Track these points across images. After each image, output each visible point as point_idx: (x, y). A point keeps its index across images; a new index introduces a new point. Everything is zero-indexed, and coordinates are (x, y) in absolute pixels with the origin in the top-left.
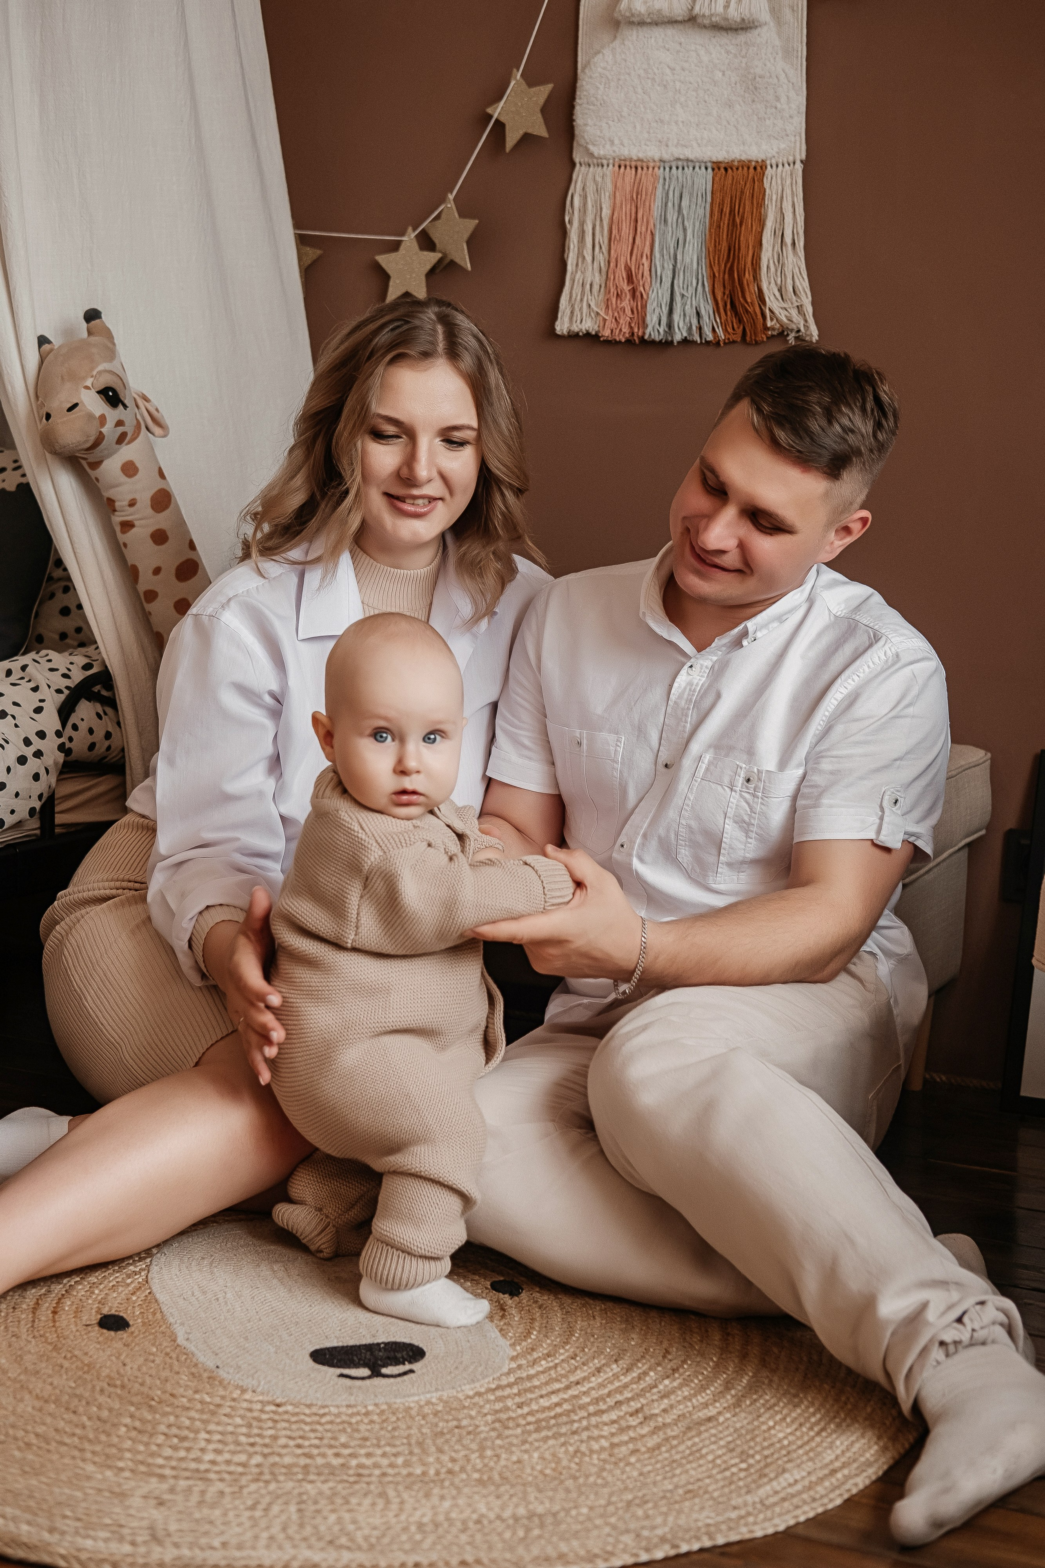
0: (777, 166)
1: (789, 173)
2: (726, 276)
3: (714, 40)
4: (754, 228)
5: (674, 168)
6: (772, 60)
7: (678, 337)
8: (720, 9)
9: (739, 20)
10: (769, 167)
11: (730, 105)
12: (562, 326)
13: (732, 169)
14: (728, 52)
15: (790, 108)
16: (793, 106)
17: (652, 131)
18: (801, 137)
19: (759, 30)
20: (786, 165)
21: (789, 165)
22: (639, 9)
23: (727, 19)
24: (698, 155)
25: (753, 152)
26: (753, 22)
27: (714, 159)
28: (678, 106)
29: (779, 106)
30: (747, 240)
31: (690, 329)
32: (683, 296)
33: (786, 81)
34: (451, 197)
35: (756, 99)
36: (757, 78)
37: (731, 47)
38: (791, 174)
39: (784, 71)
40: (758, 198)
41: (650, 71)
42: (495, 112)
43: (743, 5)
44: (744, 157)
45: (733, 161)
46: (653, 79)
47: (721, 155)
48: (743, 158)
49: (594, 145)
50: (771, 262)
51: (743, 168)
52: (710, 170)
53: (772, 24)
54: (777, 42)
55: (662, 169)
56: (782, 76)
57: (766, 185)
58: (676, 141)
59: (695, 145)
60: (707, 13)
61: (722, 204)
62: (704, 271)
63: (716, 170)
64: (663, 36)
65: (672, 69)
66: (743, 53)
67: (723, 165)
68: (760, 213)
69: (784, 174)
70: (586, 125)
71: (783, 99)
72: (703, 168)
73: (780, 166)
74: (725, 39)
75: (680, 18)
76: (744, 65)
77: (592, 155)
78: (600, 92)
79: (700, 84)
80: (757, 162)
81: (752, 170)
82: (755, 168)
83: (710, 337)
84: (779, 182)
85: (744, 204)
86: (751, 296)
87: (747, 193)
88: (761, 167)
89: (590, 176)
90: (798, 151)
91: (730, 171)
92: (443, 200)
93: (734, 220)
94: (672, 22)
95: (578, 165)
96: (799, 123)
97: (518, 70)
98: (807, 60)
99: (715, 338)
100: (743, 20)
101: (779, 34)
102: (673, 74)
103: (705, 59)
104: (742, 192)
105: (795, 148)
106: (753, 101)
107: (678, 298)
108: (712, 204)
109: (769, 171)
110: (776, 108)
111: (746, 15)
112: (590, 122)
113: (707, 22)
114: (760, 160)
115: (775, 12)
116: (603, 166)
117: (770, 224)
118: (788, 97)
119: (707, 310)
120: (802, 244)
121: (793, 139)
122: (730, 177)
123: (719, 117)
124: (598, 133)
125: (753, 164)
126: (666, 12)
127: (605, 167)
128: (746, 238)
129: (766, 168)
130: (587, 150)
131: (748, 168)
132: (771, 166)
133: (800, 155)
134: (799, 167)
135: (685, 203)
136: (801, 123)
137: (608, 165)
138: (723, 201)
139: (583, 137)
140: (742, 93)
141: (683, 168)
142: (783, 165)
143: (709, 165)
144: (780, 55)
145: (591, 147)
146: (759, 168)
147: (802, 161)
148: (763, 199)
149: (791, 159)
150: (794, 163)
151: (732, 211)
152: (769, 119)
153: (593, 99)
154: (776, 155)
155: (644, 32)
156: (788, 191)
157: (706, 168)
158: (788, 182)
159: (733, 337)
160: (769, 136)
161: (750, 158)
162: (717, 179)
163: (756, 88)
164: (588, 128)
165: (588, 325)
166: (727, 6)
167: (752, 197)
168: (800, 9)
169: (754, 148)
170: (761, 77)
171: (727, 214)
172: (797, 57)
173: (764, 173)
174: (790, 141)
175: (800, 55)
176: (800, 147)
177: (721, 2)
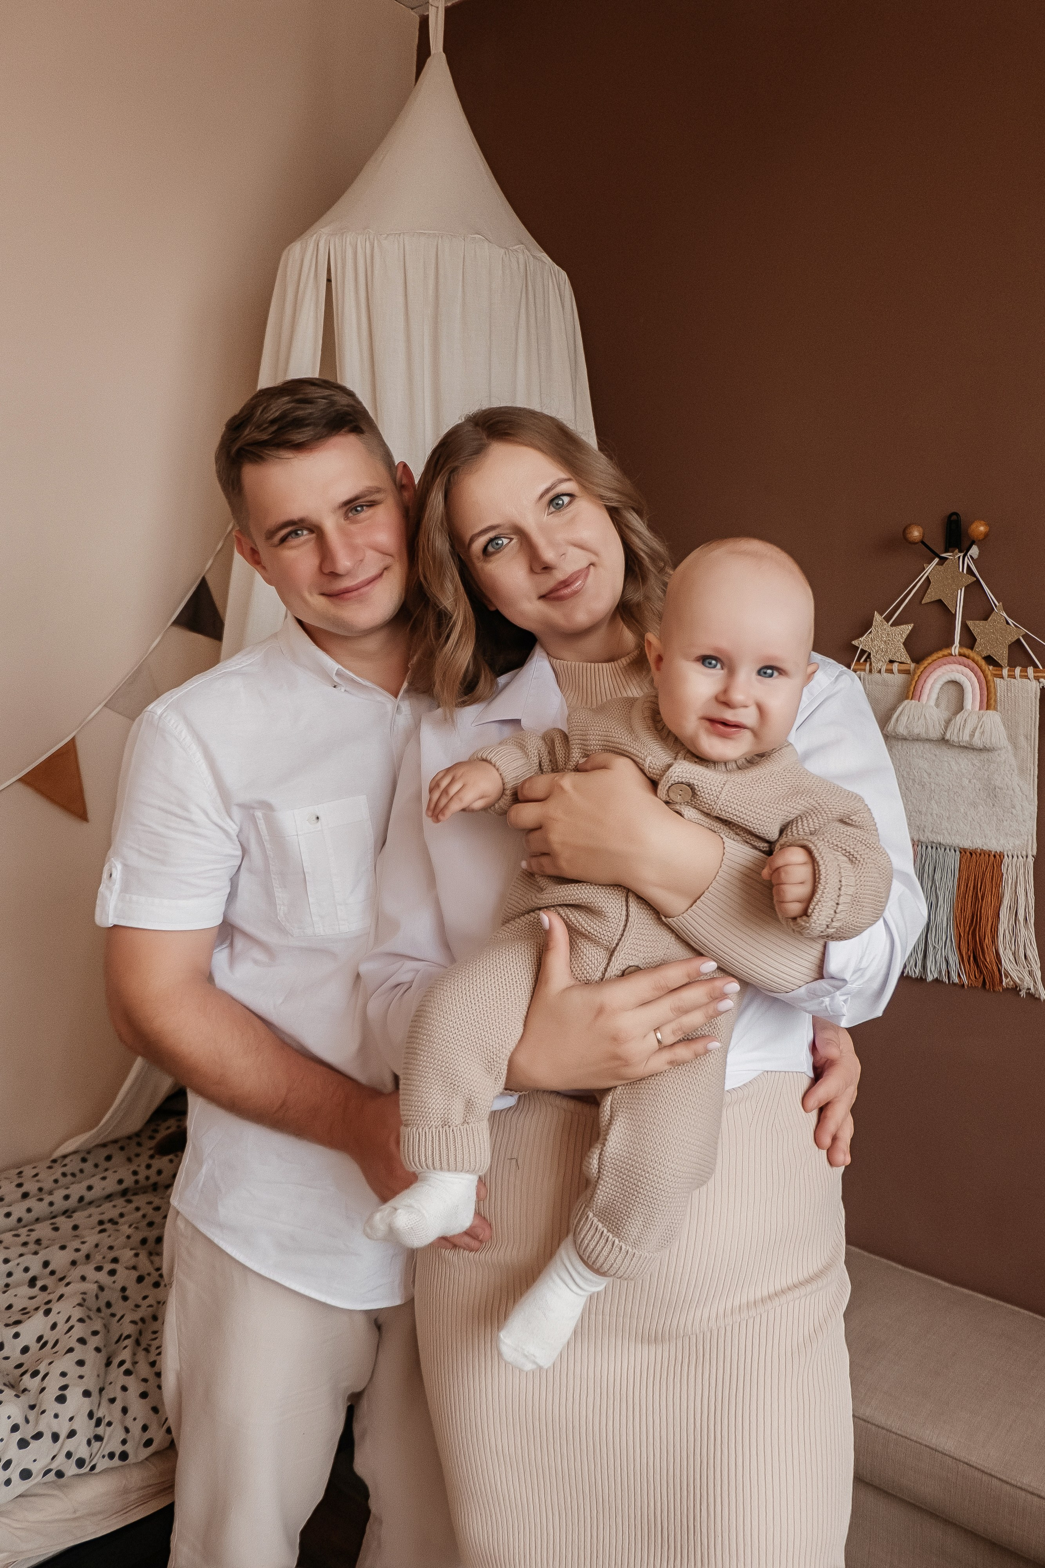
0: (1013, 857)
1: (1022, 863)
2: (970, 936)
3: (962, 755)
4: (993, 903)
5: (930, 848)
6: (1009, 776)
7: (930, 978)
8: (966, 738)
9: (982, 745)
10: (1006, 856)
11: (974, 805)
13: (976, 854)
14: (973, 765)
15: (1023, 814)
16: (1027, 813)
17: (912, 818)
18: (1033, 837)
19: (999, 751)
20: (1020, 857)
21: (1023, 857)
22: (901, 731)
23: (973, 745)
24: (948, 842)
25: (993, 845)
26: (995, 747)
27: (962, 846)
28: (933, 802)
29: (1014, 812)
30: (987, 914)
31: (940, 972)
32: (934, 947)
33: (1021, 794)
35: (996, 804)
36: (997, 789)
37: (977, 761)
38: (1024, 865)
39: (1019, 785)
40: (997, 879)
41: (911, 773)
43: (985, 736)
45: (977, 849)
46: (914, 780)
47: (967, 844)
48: (984, 849)
50: (1007, 932)
51: (985, 854)
52: (958, 852)
53: (1009, 748)
54: (1013, 761)
55: (920, 847)
56: (1017, 790)
57: (1004, 871)
58: (931, 829)
59: (946, 833)
60: (956, 740)
61: (967, 880)
62: (952, 932)
63: (964, 854)
64: (922, 748)
65: (929, 774)
66: (986, 767)
67: (970, 851)
68: (999, 892)
69: (1018, 864)
71: (1018, 807)
72: (953, 851)
73: (1015, 857)
74: (971, 755)
75: (935, 740)
76: (986, 776)
79: (951, 787)
80: (996, 852)
81: (992, 857)
82: (995, 856)
83: (956, 980)
84: (1014, 870)
85: (985, 883)
86: (990, 957)
87: (988, 876)
88: (1000, 856)
90: (1030, 847)
91: (974, 856)
93: (977, 895)
94: (928, 741)
96: (1032, 826)
98: (1038, 778)
99: (960, 982)
101: (1015, 755)
103: (955, 768)
104: (984, 874)
105: (1027, 845)
106: (993, 805)
107: (931, 948)
108: (959, 879)
109: (1006, 860)
110: (1012, 813)
111: (986, 741)
113: (955, 743)
114: (998, 851)
115: (1013, 739)
117: (1006, 902)
118: (1022, 806)
119: (954, 959)
120: (1033, 921)
121: (1026, 837)
122: (975, 861)
123: (966, 813)
125: (993, 853)
126: (924, 735)
128: (987, 912)
129: (1004, 857)
131: (989, 855)
132: (1008, 856)
133: (1032, 851)
134: (1031, 860)
135: (937, 876)
138: (968, 878)
140: (985, 798)
141: (937, 848)
142: (1018, 857)
143: (958, 849)
144: (1016, 771)
146: (997, 856)
147: (1033, 856)
148: (1001, 880)
149: (1024, 853)
150: (1027, 857)
151: (975, 889)
152: (1007, 821)
154: (1012, 849)
155: (906, 745)
156: (1021, 878)
157: (955, 851)
158: (1022, 871)
159: (975, 984)
160: (1006, 834)
161: (990, 849)
162: (963, 862)
163: (996, 796)
166: (972, 735)
167: (992, 879)
168: (1033, 738)
169: (994, 841)
170: (1001, 789)
171: (972, 889)
172: (1030, 775)
173: (1002, 862)
174: (1024, 840)
175: (1032, 773)
176: (1032, 845)
177: (967, 731)
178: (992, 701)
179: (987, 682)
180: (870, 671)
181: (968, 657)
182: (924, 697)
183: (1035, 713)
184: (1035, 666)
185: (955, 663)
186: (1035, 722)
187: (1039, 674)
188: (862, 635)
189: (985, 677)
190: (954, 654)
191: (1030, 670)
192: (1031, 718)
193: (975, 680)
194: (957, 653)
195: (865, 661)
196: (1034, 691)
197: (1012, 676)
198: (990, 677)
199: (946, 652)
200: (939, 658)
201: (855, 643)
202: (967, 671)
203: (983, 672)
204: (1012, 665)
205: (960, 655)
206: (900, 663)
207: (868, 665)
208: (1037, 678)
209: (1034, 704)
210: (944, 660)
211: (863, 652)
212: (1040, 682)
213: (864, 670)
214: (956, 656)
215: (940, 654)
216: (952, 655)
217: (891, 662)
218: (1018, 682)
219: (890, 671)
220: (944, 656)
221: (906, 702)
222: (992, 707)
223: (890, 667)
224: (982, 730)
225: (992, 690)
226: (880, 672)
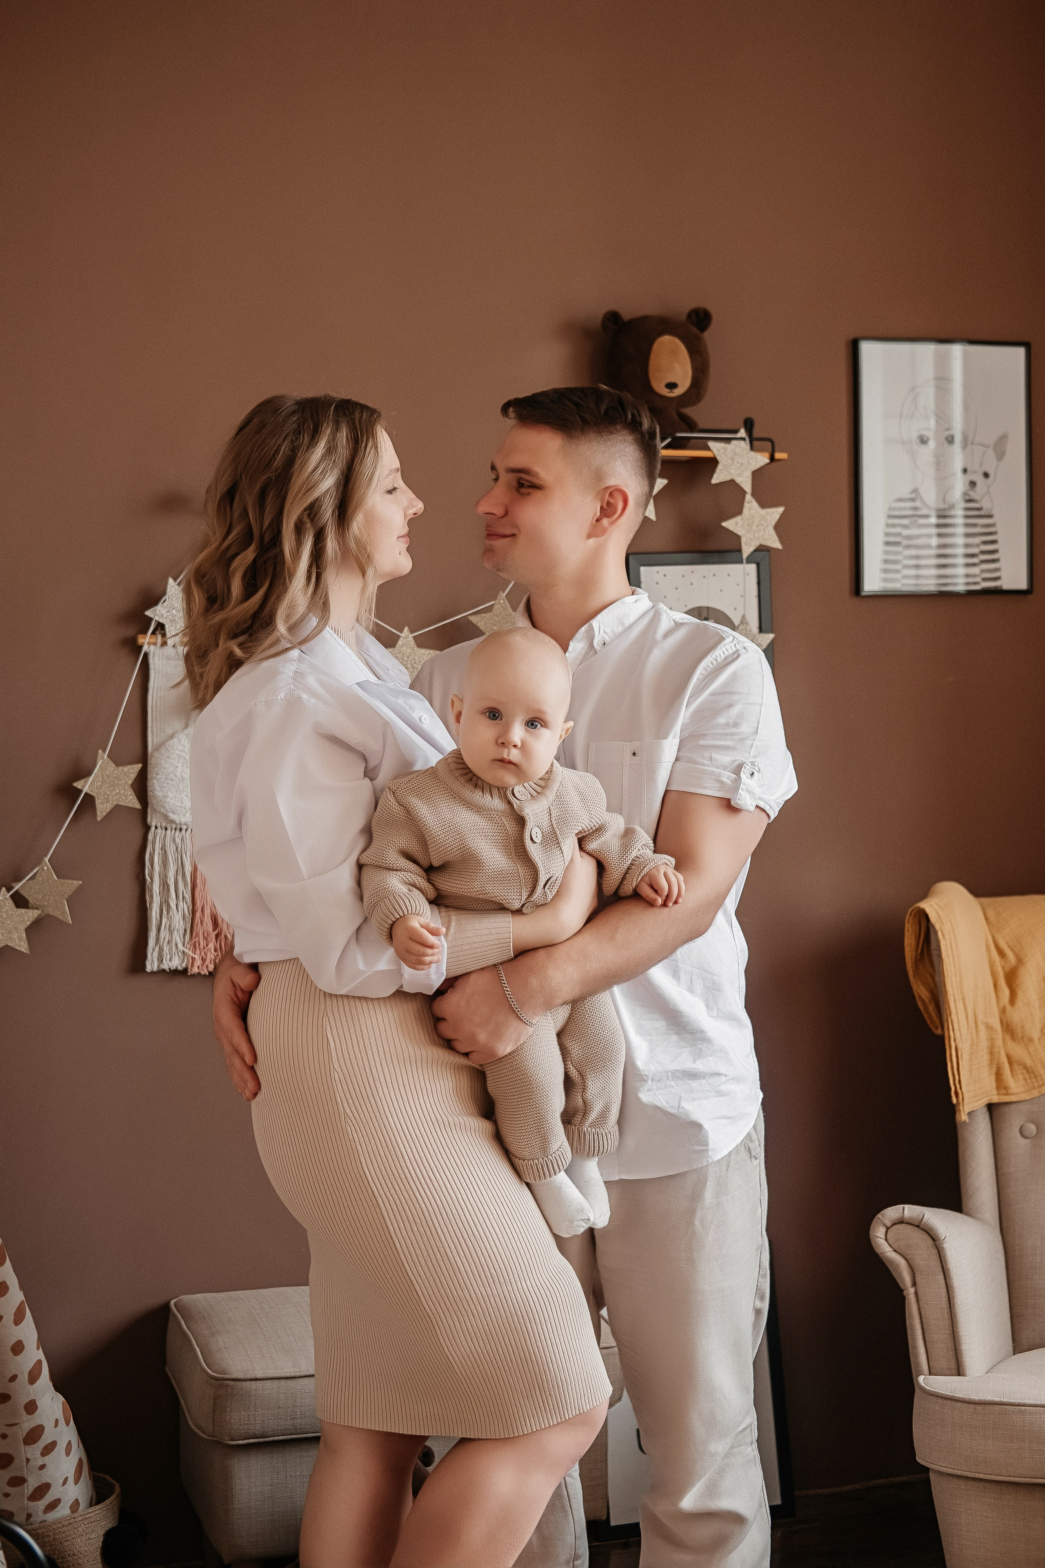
12: (152, 965)
34: (47, 859)
42: (84, 786)
49: (173, 813)
70: (165, 797)
77: (172, 822)
78: (179, 770)
89: (168, 839)
92: (39, 862)
95: (153, 828)
97: (104, 751)
112: (170, 794)
116: (181, 830)
124: (180, 804)
127: (184, 831)
130: (166, 817)
137: (186, 830)
139: (163, 807)
145: (172, 816)
153: (172, 775)
164: (168, 799)
165: (176, 963)
201: (149, 614)
211: (159, 624)
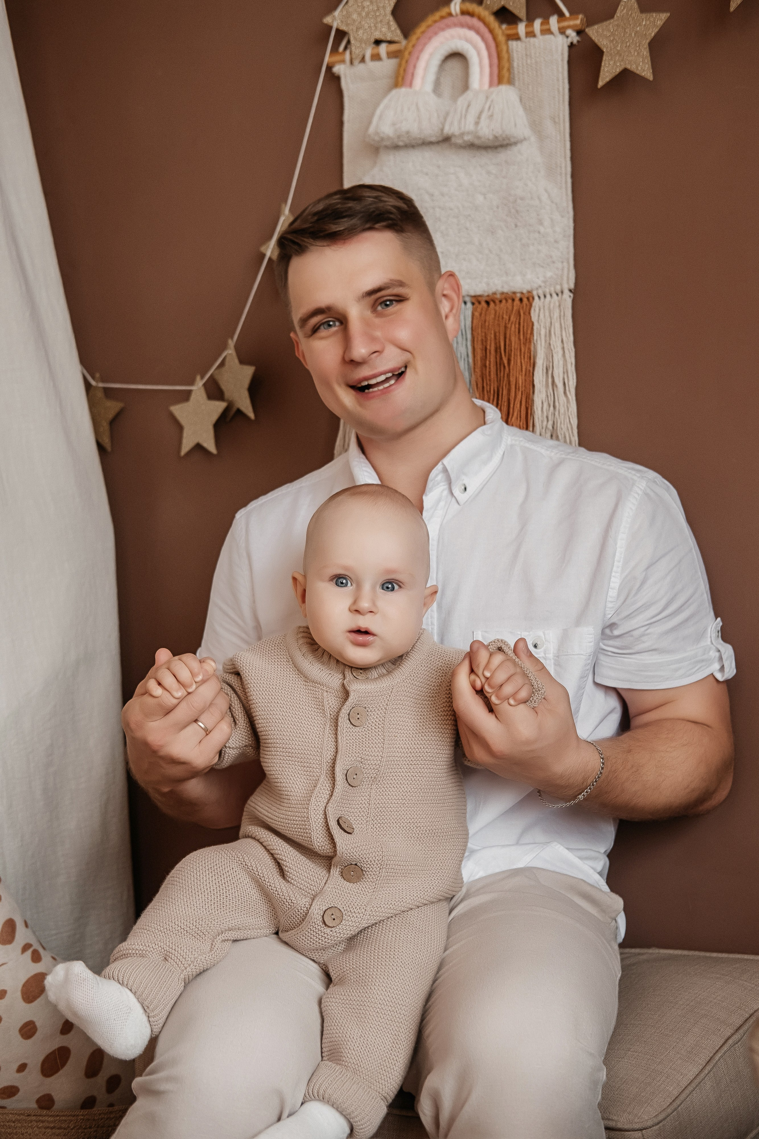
0: (545, 296)
1: (557, 304)
3: (474, 161)
4: (524, 368)
6: (534, 180)
8: (470, 126)
9: (491, 137)
10: (536, 298)
11: (492, 231)
13: (494, 302)
14: (489, 173)
15: (554, 232)
16: (558, 229)
18: (568, 263)
19: (519, 146)
20: (554, 295)
21: (557, 295)
22: (388, 133)
23: (479, 138)
25: (516, 283)
26: (509, 139)
27: (473, 294)
29: (542, 230)
30: (517, 380)
33: (549, 202)
35: (519, 224)
36: (519, 201)
37: (492, 167)
38: (560, 306)
39: (546, 190)
40: (526, 332)
44: (505, 290)
45: (495, 293)
47: (482, 289)
51: (507, 301)
52: (469, 304)
53: (533, 139)
54: (539, 159)
56: (545, 198)
57: (534, 318)
60: (457, 133)
61: (484, 341)
63: (477, 304)
64: (421, 159)
65: (431, 195)
66: (504, 173)
67: (484, 299)
68: (529, 349)
69: (552, 305)
71: (547, 222)
73: (548, 296)
74: (485, 159)
75: (433, 139)
76: (504, 186)
79: (461, 209)
80: (522, 293)
81: (517, 302)
82: (521, 300)
84: (547, 314)
85: (510, 340)
87: (513, 328)
88: (528, 299)
90: (565, 278)
91: (492, 304)
93: (501, 358)
94: (425, 144)
96: (566, 247)
97: (286, 205)
98: (573, 176)
100: (496, 137)
101: (541, 149)
102: (433, 200)
103: (465, 181)
104: (507, 328)
105: (562, 276)
106: (516, 226)
108: (473, 341)
109: (536, 303)
110: (539, 232)
111: (498, 132)
113: (459, 141)
114: (525, 291)
115: (536, 126)
117: (540, 362)
118: (552, 220)
120: (573, 386)
121: (560, 265)
122: (493, 312)
123: (481, 245)
125: (518, 295)
126: (416, 133)
129: (533, 298)
131: (513, 300)
132: (539, 297)
133: (568, 283)
134: (568, 298)
136: (568, 248)
138: (486, 337)
140: (504, 217)
142: (551, 295)
143: (468, 299)
144: (542, 173)
146: (525, 300)
147: (570, 291)
148: (532, 333)
149: (558, 288)
150: (562, 292)
151: (497, 349)
152: (533, 244)
154: (543, 285)
155: (401, 157)
156: (557, 324)
158: (556, 314)
160: (534, 264)
161: (513, 290)
162: (477, 314)
163: (517, 211)
166: (477, 123)
167: (519, 332)
168: (562, 120)
169: (519, 278)
170: (522, 199)
171: (493, 352)
172: (561, 174)
173: (531, 305)
174: (557, 269)
175: (564, 172)
176: (568, 274)
177: (471, 119)
178: (505, 72)
179: (497, 46)
180: (352, 63)
181: (471, 14)
182: (418, 82)
183: (563, 82)
184: (561, 14)
185: (455, 25)
186: (564, 95)
187: (565, 24)
188: (335, 8)
189: (495, 39)
190: (453, 12)
191: (553, 20)
192: (559, 91)
193: (482, 45)
194: (458, 10)
195: (346, 48)
196: (560, 51)
197: (530, 34)
198: (501, 38)
199: (444, 11)
200: (435, 22)
201: (328, 20)
202: (471, 34)
203: (491, 31)
204: (530, 20)
205: (463, 13)
206: (390, 42)
207: (348, 52)
208: (562, 31)
209: (560, 69)
210: (441, 24)
211: (341, 34)
212: (567, 37)
213: (343, 61)
214: (457, 15)
215: (437, 15)
216: (450, 14)
217: (378, 42)
218: (540, 40)
219: (376, 57)
220: (442, 18)
221: (394, 92)
222: (505, 79)
223: (375, 51)
224: (490, 113)
225: (505, 55)
226: (363, 60)
